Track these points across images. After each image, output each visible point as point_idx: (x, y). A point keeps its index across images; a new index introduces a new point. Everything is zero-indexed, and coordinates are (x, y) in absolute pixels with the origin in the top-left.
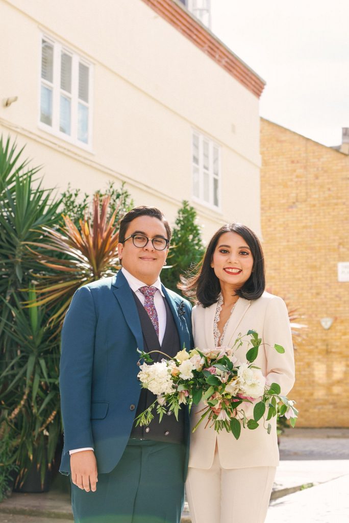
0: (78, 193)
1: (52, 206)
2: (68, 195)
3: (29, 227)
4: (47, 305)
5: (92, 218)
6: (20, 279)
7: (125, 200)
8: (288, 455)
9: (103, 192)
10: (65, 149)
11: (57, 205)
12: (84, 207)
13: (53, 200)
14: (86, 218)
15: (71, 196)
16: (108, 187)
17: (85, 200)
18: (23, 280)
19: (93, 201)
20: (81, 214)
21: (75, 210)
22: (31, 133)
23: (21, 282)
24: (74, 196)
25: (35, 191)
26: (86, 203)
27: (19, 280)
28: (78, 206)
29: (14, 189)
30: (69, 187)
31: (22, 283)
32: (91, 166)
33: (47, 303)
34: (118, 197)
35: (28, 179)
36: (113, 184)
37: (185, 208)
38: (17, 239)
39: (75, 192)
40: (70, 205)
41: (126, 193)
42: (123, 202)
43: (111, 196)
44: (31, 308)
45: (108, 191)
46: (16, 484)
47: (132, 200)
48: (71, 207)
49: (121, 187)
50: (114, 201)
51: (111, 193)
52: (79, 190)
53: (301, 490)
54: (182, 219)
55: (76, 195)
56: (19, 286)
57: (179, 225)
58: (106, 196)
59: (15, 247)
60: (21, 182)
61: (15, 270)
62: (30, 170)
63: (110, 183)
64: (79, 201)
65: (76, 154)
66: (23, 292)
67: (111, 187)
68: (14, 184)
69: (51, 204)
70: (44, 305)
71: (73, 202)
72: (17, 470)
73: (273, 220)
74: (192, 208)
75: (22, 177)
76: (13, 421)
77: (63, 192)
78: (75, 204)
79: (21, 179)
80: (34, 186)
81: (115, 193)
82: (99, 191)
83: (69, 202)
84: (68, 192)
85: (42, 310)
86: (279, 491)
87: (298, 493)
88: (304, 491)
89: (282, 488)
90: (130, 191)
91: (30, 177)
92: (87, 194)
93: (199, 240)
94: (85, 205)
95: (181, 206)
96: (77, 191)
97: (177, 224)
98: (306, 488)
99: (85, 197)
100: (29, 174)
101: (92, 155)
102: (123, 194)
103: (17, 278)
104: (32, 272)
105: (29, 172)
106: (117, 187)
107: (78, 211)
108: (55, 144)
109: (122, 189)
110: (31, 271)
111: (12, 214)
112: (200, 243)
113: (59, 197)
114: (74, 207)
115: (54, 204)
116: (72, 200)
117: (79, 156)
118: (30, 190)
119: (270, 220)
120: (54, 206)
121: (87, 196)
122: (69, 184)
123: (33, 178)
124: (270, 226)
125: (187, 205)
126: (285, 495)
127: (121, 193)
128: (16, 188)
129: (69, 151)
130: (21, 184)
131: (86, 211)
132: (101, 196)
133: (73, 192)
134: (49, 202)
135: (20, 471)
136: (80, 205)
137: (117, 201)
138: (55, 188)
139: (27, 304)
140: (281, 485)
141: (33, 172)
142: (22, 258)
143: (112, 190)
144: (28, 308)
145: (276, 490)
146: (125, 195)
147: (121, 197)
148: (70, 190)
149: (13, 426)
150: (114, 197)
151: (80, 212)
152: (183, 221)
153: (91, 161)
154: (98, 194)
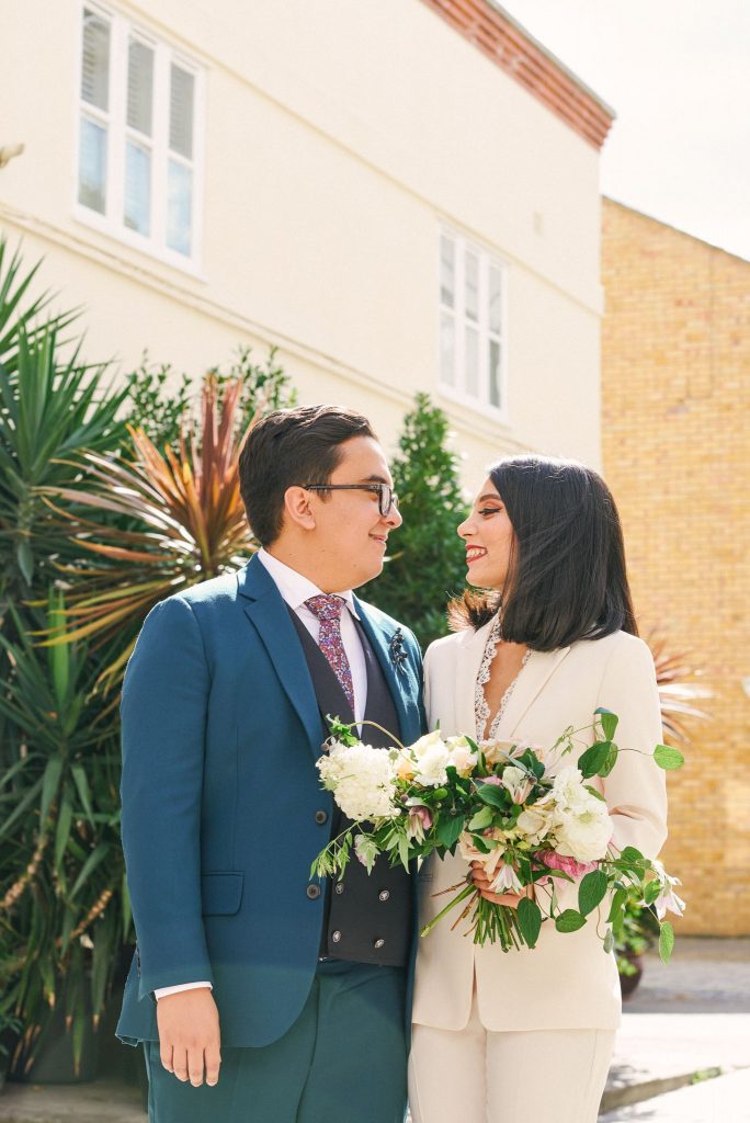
0: (167, 373)
1: (104, 405)
2: (141, 378)
3: (50, 453)
4: (93, 640)
5: (199, 434)
6: (28, 576)
7: (276, 390)
8: (663, 1001)
9: (224, 372)
10: (136, 268)
11: (115, 403)
12: (181, 408)
13: (108, 390)
14: (185, 435)
15: (150, 380)
16: (238, 361)
17: (182, 391)
18: (35, 578)
19: (201, 393)
20: (174, 423)
21: (160, 413)
22: (56, 230)
23: (29, 583)
24: (156, 381)
25: (64, 369)
26: (185, 397)
27: (24, 580)
28: (166, 405)
29: (14, 363)
30: (146, 360)
31: (33, 588)
32: (197, 310)
33: (92, 634)
34: (261, 382)
35: (49, 340)
36: (248, 352)
37: (421, 409)
38: (21, 484)
39: (161, 373)
40: (147, 402)
41: (279, 373)
42: (273, 395)
43: (245, 381)
44: (53, 647)
45: (237, 369)
46: (15, 1062)
47: (294, 391)
48: (150, 408)
49: (268, 359)
50: (252, 393)
51: (246, 374)
52: (169, 366)
53: (691, 1083)
54: (413, 436)
55: (162, 378)
56: (24, 594)
57: (408, 452)
58: (233, 382)
59: (16, 501)
60: (32, 346)
61: (16, 555)
62: (53, 317)
63: (241, 350)
64: (168, 392)
65: (162, 281)
66: (36, 608)
67: (244, 359)
68: (15, 350)
69: (103, 400)
70: (84, 639)
71: (154, 396)
72: (17, 1030)
73: (629, 442)
74: (437, 412)
75: (33, 334)
76: (9, 913)
77: (130, 372)
78: (159, 400)
79: (31, 340)
80: (62, 357)
81: (253, 374)
82: (215, 370)
83: (144, 396)
84: (144, 370)
85: (80, 651)
86: (639, 1086)
87: (686, 1090)
88: (698, 1087)
89: (648, 1078)
90: (290, 368)
91: (53, 335)
92: (188, 377)
93: (455, 491)
94: (184, 402)
95: (413, 407)
96: (164, 371)
97: (405, 448)
98: (704, 1080)
99: (182, 384)
100: (51, 328)
101: (202, 283)
102: (272, 376)
103: (19, 572)
104: (56, 560)
105: (51, 323)
106: (259, 361)
107: (166, 416)
108: (114, 257)
109: (269, 365)
110: (54, 557)
111: (11, 422)
112: (458, 495)
113: (122, 383)
114: (156, 407)
115: (108, 398)
116: (151, 389)
117: (171, 286)
118: (52, 367)
119: (622, 442)
120: (109, 403)
121: (188, 382)
122: (145, 352)
123: (60, 336)
124: (623, 456)
125: (427, 404)
126: (654, 1095)
127: (267, 374)
128: (20, 361)
129: (145, 273)
130: (32, 352)
131: (186, 417)
132: (221, 380)
133: (155, 372)
134: (97, 396)
135: (23, 1031)
136: (171, 403)
137: (259, 391)
138: (112, 362)
139: (44, 638)
140: (645, 1072)
141: (61, 322)
142: (34, 529)
143: (245, 367)
144: (46, 648)
145: (633, 1083)
146: (276, 378)
147: (267, 383)
148: (147, 366)
149: (9, 926)
150: (252, 383)
151: (170, 420)
152: (417, 441)
153: (199, 298)
154: (214, 378)
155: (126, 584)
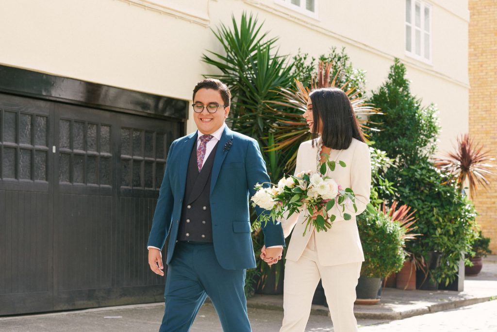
0: (307, 56)
1: (286, 69)
2: (298, 58)
3: (267, 88)
4: (283, 149)
5: (318, 78)
6: (262, 128)
7: (345, 62)
9: (326, 56)
10: (295, 18)
11: (290, 68)
12: (312, 69)
13: (287, 64)
14: (313, 77)
15: (301, 59)
16: (332, 52)
17: (312, 63)
18: (264, 129)
19: (318, 64)
20: (309, 74)
21: (304, 71)
22: (268, 7)
23: (262, 131)
24: (303, 59)
25: (273, 57)
26: (313, 65)
27: (260, 129)
28: (306, 68)
29: (255, 57)
30: (300, 52)
31: (264, 131)
32: (317, 31)
33: (283, 148)
34: (339, 60)
35: (268, 48)
36: (335, 49)
37: (396, 64)
38: (259, 98)
39: (305, 56)
40: (300, 67)
41: (346, 56)
42: (343, 64)
43: (333, 59)
44: (270, 152)
45: (331, 55)
46: (258, 286)
47: (351, 63)
48: (301, 69)
49: (342, 51)
50: (336, 63)
51: (334, 56)
52: (308, 54)
53: (489, 300)
54: (393, 74)
55: (305, 58)
56: (261, 135)
57: (392, 79)
58: (330, 59)
59: (257, 103)
60: (262, 50)
61: (257, 121)
62: (269, 40)
63: (333, 48)
64: (307, 63)
65: (304, 22)
66: (265, 140)
67: (334, 51)
68: (256, 52)
69: (285, 68)
70: (280, 149)
71: (302, 64)
72: (259, 275)
73: (484, 66)
74: (402, 65)
75: (262, 46)
76: (257, 237)
77: (294, 56)
78: (304, 66)
79: (261, 48)
80: (272, 53)
81: (337, 56)
82: (323, 56)
83: (299, 64)
84: (299, 56)
85: (279, 154)
86: (469, 300)
87: (487, 303)
88: (491, 302)
89: (471, 298)
90: (349, 52)
91: (269, 46)
92: (314, 58)
93: (408, 93)
94: (312, 67)
95: (393, 64)
96: (306, 56)
97: (390, 79)
98: (494, 300)
99: (312, 60)
100: (268, 43)
101: (319, 21)
102: (343, 57)
103: (259, 127)
104: (269, 122)
105: (268, 42)
106: (339, 52)
107: (306, 71)
108: (288, 15)
109: (342, 53)
110: (268, 121)
111: (254, 76)
112: (409, 95)
113: (292, 61)
114: (303, 68)
115: (287, 67)
116: (302, 62)
117: (307, 23)
118: (269, 56)
119: (481, 66)
120: (287, 69)
121: (314, 60)
122: (299, 49)
123: (271, 46)
124: (482, 71)
125: (399, 62)
126: (475, 303)
127: (341, 56)
128: (258, 56)
129: (298, 19)
130: (262, 52)
131: (313, 72)
132: (325, 59)
133: (303, 56)
134: (283, 66)
135: (261, 276)
136: (308, 67)
137: (339, 62)
138: (289, 55)
139: (267, 149)
140: (473, 296)
141: (271, 42)
142: (263, 113)
143: (334, 54)
144: (268, 152)
145: (467, 299)
146: (345, 58)
147: (341, 59)
148: (300, 54)
149: (256, 242)
150: (336, 59)
151: (308, 73)
152: (395, 76)
153: (317, 27)
154: (323, 59)
155: (294, 131)
